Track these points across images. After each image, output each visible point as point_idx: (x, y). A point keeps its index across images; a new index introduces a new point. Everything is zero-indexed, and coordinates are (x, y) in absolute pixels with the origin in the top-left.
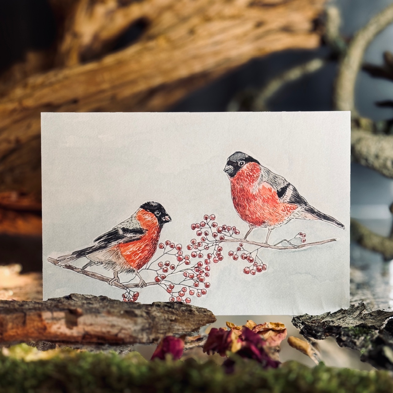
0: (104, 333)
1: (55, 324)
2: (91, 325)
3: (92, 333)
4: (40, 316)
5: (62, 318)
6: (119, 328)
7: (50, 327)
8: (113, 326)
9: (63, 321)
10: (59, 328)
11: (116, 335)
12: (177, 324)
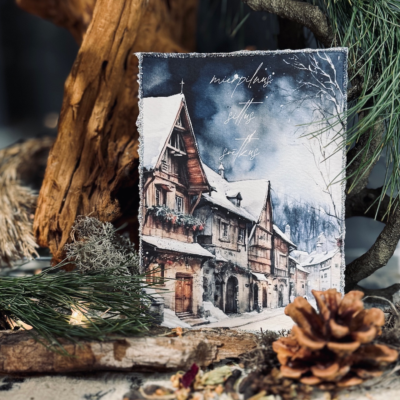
0: (152, 363)
1: (104, 356)
2: (139, 356)
3: (141, 364)
4: (89, 347)
5: (111, 350)
6: (168, 358)
7: (99, 359)
8: (161, 357)
9: (111, 354)
10: (108, 360)
11: (165, 365)
12: (224, 350)
